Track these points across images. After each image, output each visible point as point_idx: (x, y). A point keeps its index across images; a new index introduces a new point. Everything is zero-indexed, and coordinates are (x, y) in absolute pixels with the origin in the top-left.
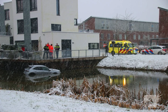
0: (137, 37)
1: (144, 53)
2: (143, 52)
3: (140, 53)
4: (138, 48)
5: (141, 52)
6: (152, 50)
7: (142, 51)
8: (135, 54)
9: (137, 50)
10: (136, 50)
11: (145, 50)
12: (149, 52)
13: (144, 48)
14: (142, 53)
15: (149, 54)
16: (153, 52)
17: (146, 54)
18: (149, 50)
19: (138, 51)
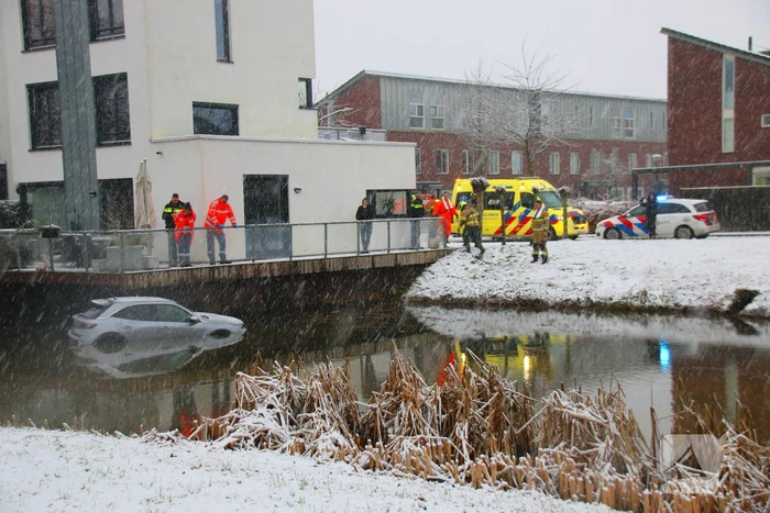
0: (565, 164)
1: (613, 232)
2: (609, 227)
3: (597, 231)
4: (581, 209)
5: (601, 228)
7: (602, 222)
8: (574, 237)
9: (581, 220)
10: (577, 219)
11: (615, 221)
12: (636, 230)
13: (606, 209)
14: (602, 234)
15: (632, 235)
17: (620, 237)
18: (634, 220)
19: (584, 222)
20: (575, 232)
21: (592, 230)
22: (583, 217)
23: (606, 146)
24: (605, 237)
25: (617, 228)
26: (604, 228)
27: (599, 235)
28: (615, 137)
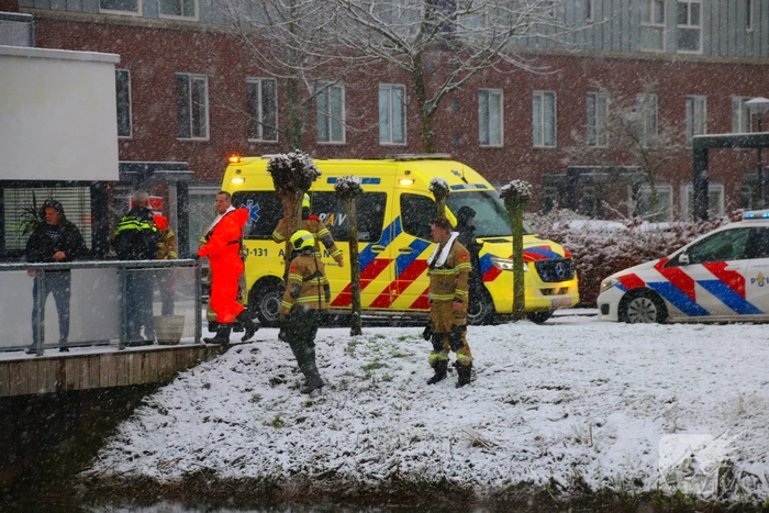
0: (519, 123)
1: (642, 304)
2: (633, 288)
3: (601, 299)
4: (559, 240)
5: (611, 294)
6: (732, 265)
7: (614, 277)
8: (540, 316)
9: (560, 269)
10: (551, 269)
11: (648, 272)
12: (705, 298)
13: (625, 241)
14: (614, 309)
15: (696, 314)
16: (753, 294)
17: (663, 318)
18: (698, 272)
19: (568, 277)
20: (546, 301)
21: (588, 298)
22: (566, 262)
23: (628, 74)
24: (623, 316)
25: (654, 293)
26: (621, 293)
27: (605, 309)
28: (648, 49)
